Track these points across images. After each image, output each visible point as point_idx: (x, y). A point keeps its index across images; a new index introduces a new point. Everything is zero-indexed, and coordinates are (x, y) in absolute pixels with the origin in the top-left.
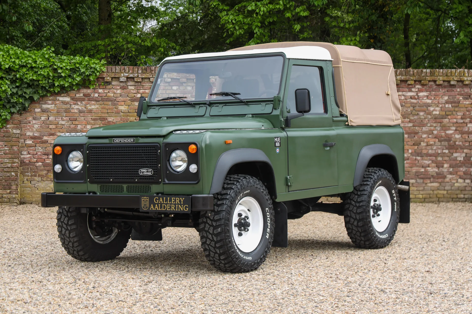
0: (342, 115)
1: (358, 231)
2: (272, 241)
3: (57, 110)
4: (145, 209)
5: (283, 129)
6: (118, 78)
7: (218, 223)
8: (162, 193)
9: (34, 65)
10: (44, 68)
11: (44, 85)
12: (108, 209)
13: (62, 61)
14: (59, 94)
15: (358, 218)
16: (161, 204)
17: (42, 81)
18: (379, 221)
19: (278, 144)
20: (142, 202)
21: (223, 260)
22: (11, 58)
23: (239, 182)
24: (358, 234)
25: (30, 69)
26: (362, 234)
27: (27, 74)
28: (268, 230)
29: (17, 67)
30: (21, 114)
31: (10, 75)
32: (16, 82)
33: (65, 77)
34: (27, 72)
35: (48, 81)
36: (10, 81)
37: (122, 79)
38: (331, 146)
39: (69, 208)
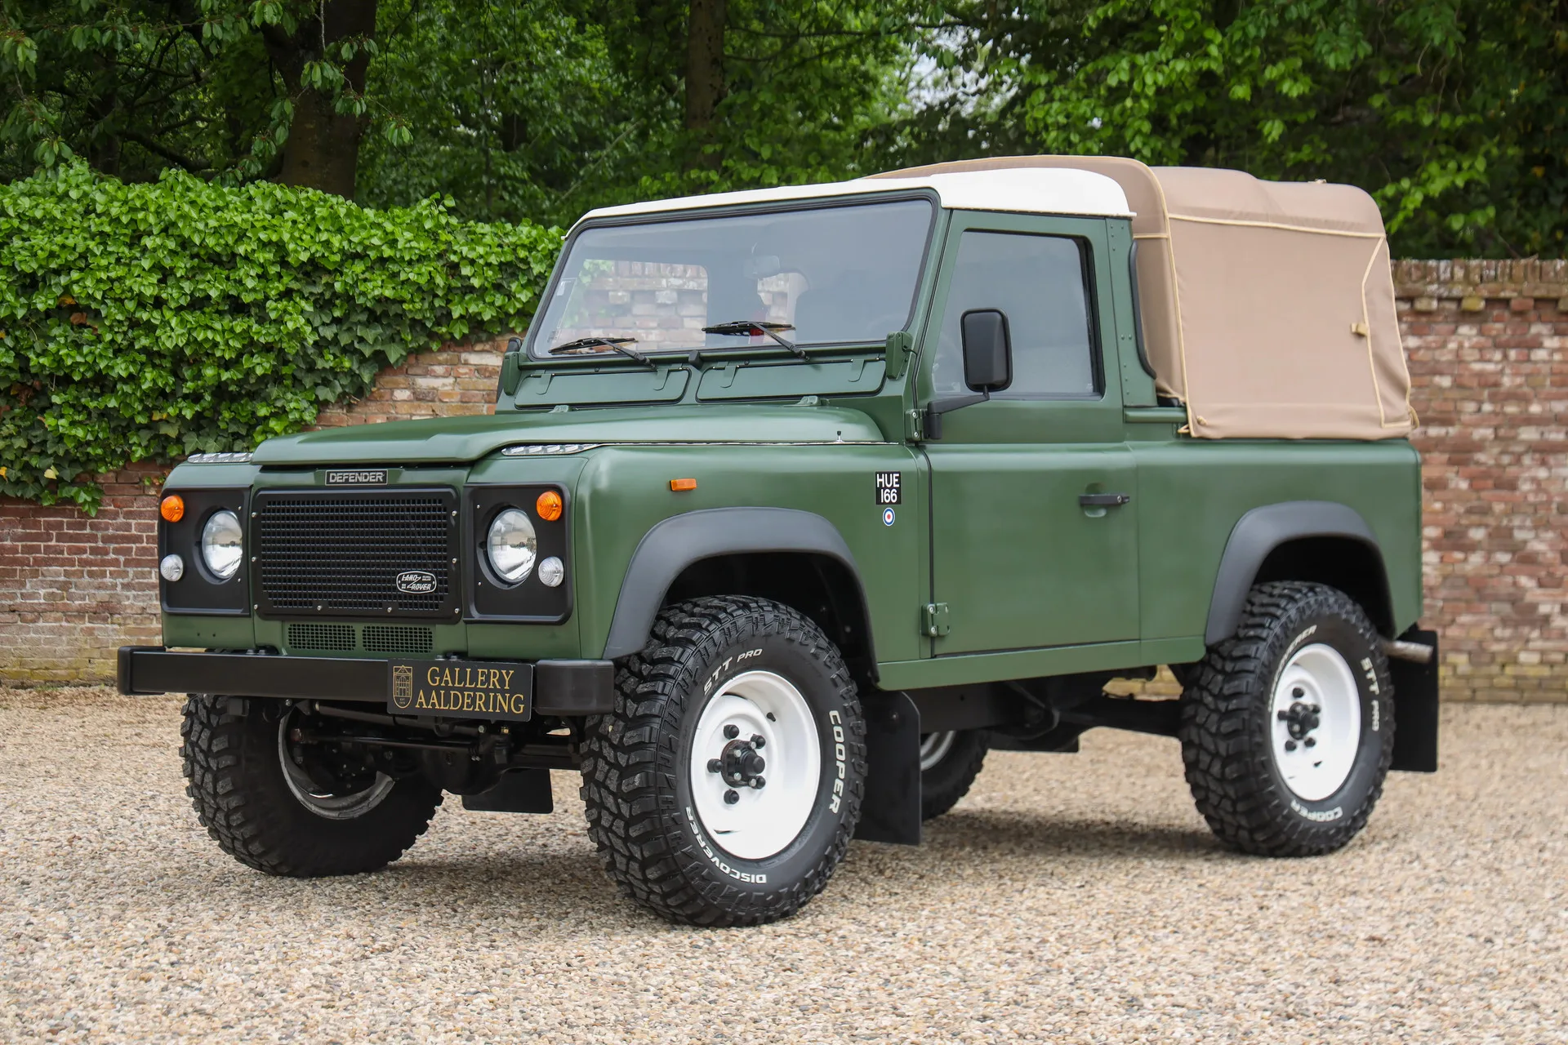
0: (1164, 401)
1: (1225, 796)
2: (854, 822)
3: (463, 395)
4: (402, 707)
5: (918, 446)
6: (652, 293)
7: (634, 758)
8: (462, 655)
9: (387, 252)
10: (418, 261)
11: (418, 317)
12: (323, 703)
13: (475, 240)
14: (465, 343)
15: (1223, 751)
16: (447, 689)
17: (412, 301)
18: (1317, 765)
19: (888, 496)
20: (396, 682)
21: (658, 881)
22: (318, 230)
23: (719, 620)
24: (1227, 804)
25: (377, 266)
26: (1240, 807)
27: (365, 280)
28: (839, 785)
29: (337, 258)
30: (350, 407)
31: (314, 283)
32: (335, 305)
33: (483, 289)
34: (367, 275)
35: (432, 304)
36: (315, 302)
37: (664, 297)
38: (1112, 506)
39: (216, 698)
